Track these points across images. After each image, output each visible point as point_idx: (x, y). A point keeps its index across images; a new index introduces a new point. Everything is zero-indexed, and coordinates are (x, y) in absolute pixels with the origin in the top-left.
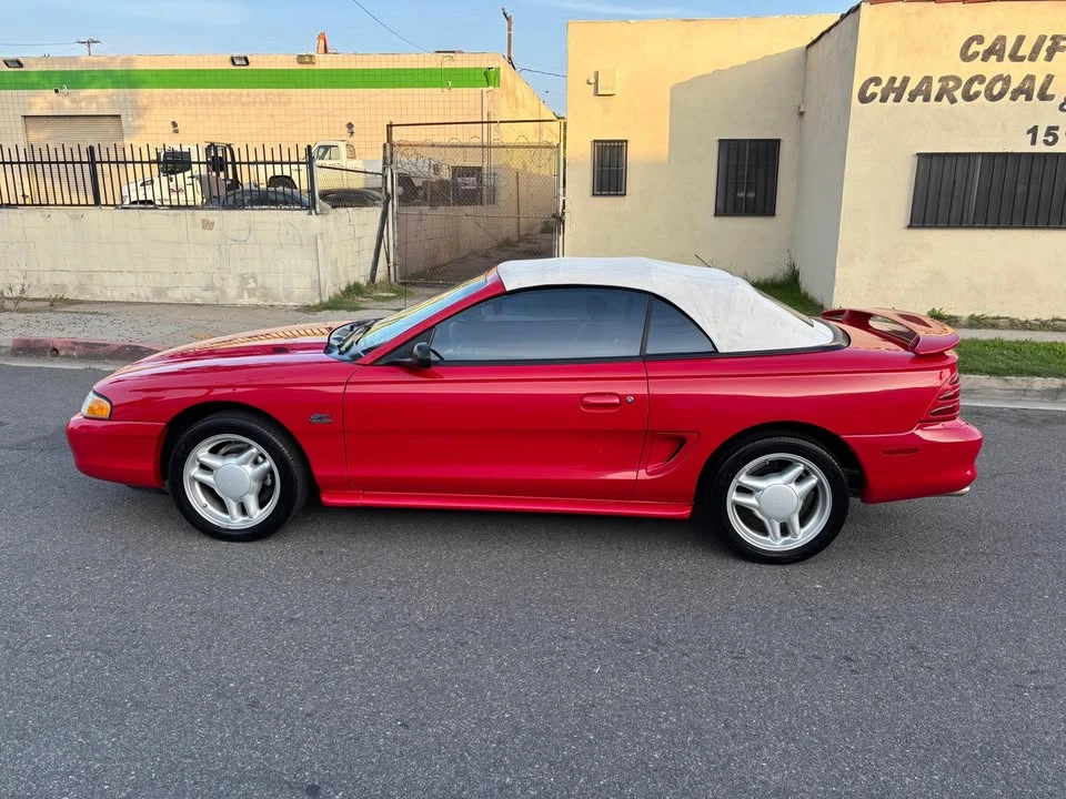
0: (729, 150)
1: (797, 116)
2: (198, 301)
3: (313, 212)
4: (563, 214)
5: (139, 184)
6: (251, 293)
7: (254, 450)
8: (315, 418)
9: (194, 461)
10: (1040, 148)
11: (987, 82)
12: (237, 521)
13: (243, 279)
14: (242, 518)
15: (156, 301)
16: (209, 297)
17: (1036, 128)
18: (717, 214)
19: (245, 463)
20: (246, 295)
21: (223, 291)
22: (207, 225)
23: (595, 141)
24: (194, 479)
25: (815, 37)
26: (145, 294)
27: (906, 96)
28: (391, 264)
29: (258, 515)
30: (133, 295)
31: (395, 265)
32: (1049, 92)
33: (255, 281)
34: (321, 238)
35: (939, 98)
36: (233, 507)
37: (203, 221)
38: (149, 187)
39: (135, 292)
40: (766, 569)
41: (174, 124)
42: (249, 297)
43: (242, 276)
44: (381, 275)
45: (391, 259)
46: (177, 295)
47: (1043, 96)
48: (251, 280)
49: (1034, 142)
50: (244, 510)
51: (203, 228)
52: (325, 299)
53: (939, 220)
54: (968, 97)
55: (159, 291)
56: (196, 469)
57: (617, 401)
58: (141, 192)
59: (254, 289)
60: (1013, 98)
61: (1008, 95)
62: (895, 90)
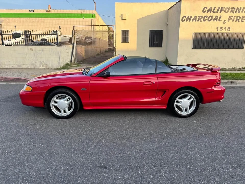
0: (152, 32)
1: (166, 25)
2: (29, 68)
3: (58, 46)
4: (115, 47)
5: (7, 41)
6: (43, 66)
7: (68, 97)
8: (82, 89)
9: (53, 101)
10: (219, 31)
11: (208, 17)
12: (63, 114)
13: (41, 63)
14: (64, 114)
15: (19, 68)
16: (32, 67)
17: (218, 27)
18: (149, 47)
19: (65, 100)
20: (42, 66)
21: (36, 65)
22: (31, 49)
23: (122, 30)
24: (53, 105)
25: (170, 7)
26: (16, 66)
27: (191, 20)
28: (75, 59)
29: (68, 113)
30: (12, 67)
31: (76, 59)
32: (221, 19)
33: (44, 63)
34: (60, 52)
35: (198, 21)
36: (62, 111)
37: (30, 48)
38: (10, 41)
39: (13, 66)
40: (183, 119)
41: (15, 26)
42: (42, 67)
43: (40, 62)
44: (73, 61)
45: (75, 58)
46: (24, 66)
47: (219, 20)
48: (43, 63)
49: (218, 30)
50: (65, 111)
51: (30, 50)
52: (61, 67)
53: (199, 47)
54: (204, 20)
55: (19, 66)
56: (53, 102)
57: (151, 83)
58: (8, 43)
59: (44, 65)
60: (213, 21)
61: (212, 20)
62: (189, 19)
